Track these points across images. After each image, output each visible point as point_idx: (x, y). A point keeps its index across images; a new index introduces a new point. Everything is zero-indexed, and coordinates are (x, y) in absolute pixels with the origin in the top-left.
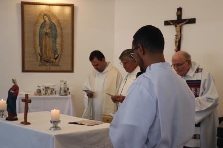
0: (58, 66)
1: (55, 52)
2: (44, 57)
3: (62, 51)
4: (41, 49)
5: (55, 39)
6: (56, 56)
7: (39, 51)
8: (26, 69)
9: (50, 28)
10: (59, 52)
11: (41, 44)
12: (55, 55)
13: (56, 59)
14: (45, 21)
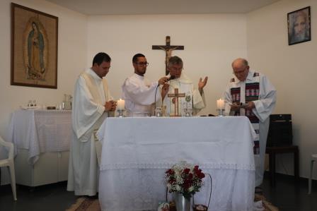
0: (44, 80)
1: (42, 65)
2: (32, 69)
3: (47, 65)
4: (29, 60)
5: (42, 51)
6: (43, 70)
7: (27, 62)
8: (15, 81)
9: (38, 38)
10: (45, 66)
11: (29, 54)
12: (41, 68)
13: (42, 73)
14: (34, 30)
